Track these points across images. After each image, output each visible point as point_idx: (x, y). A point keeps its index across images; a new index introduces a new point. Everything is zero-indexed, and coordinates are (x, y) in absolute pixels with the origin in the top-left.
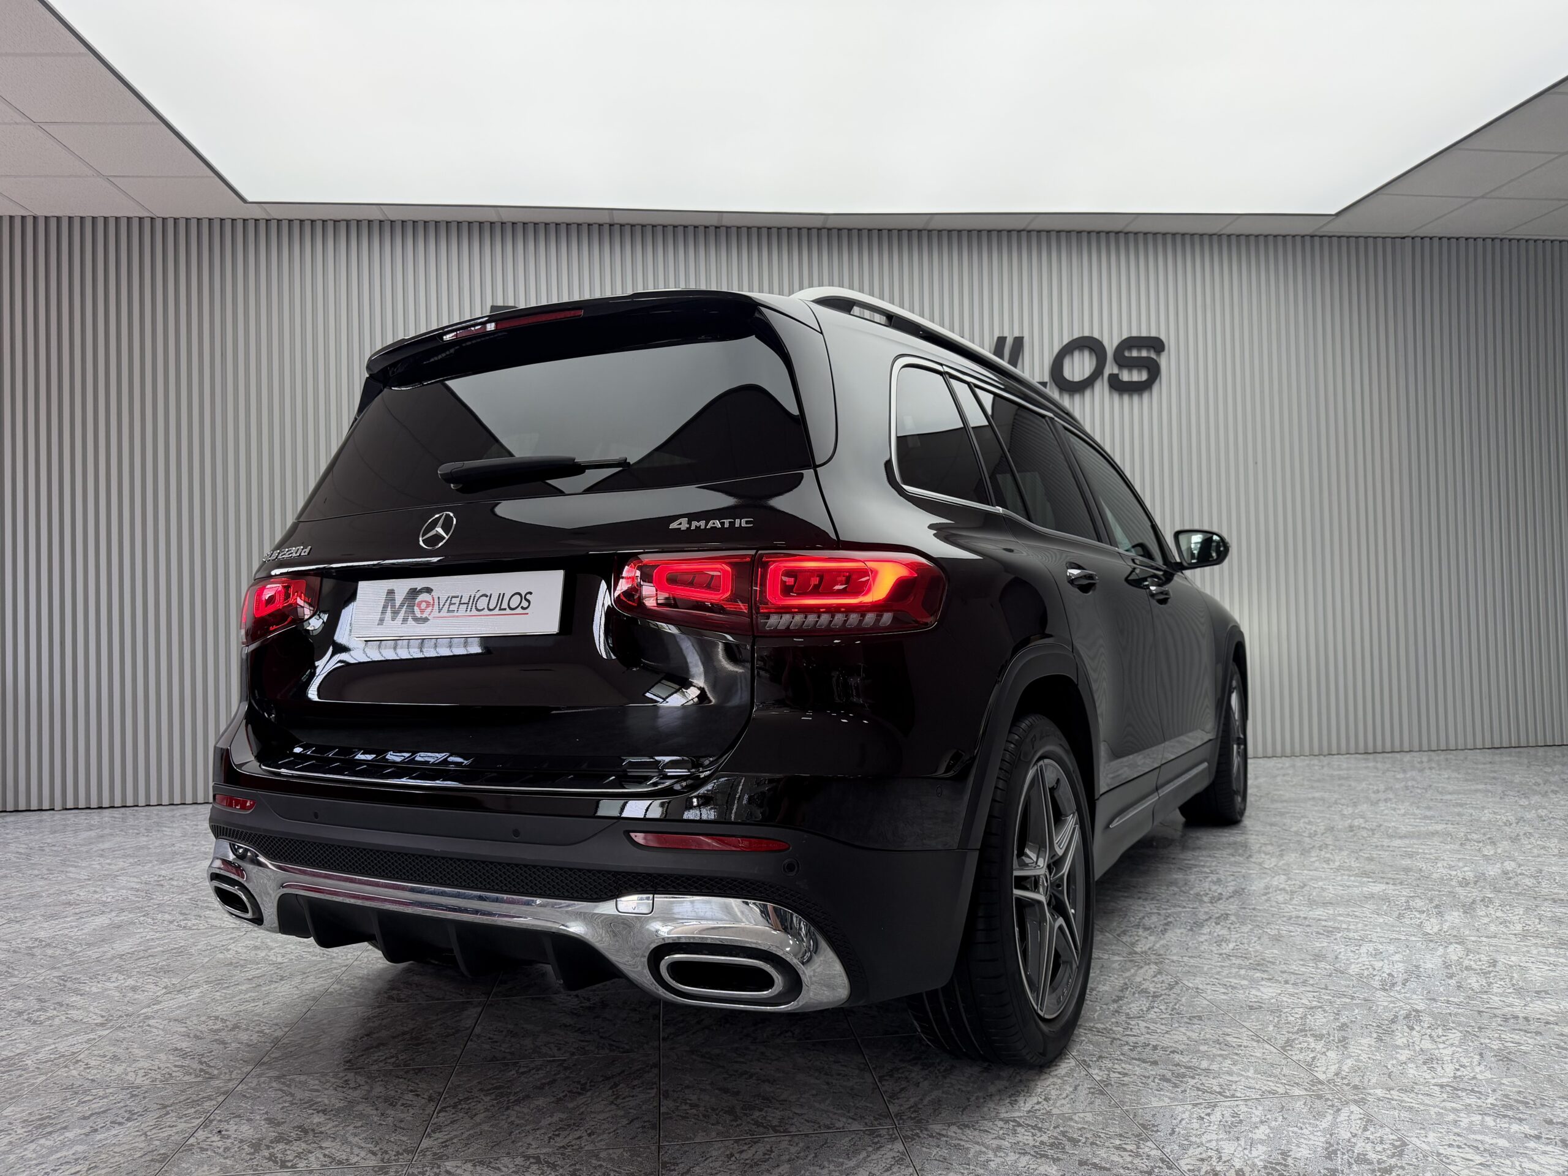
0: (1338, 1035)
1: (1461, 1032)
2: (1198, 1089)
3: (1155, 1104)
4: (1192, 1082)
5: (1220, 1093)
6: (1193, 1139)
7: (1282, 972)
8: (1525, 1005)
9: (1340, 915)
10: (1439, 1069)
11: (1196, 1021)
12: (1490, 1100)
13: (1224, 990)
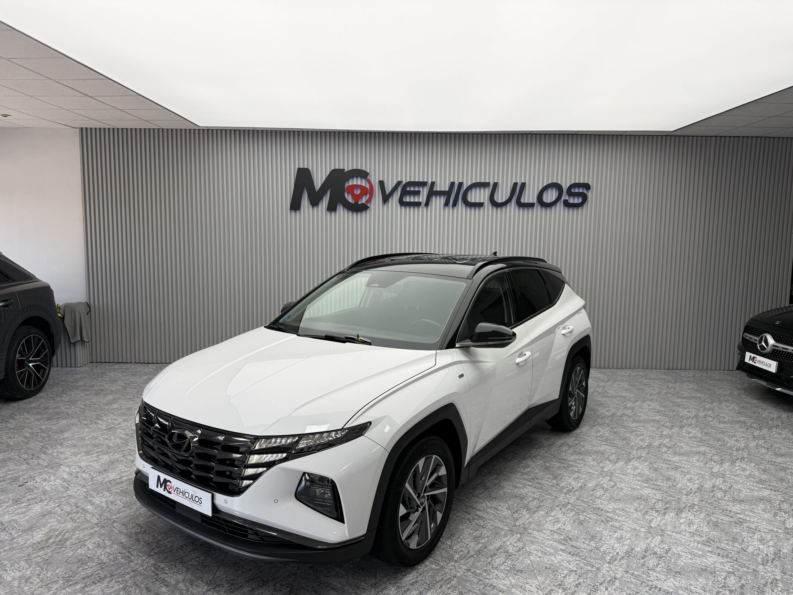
0: (535, 509)
1: (576, 512)
2: (476, 524)
3: (460, 528)
4: (476, 521)
5: (482, 526)
6: (463, 540)
7: (537, 483)
8: (607, 504)
9: (579, 459)
10: (556, 525)
11: (494, 499)
12: (562, 537)
13: (512, 488)
